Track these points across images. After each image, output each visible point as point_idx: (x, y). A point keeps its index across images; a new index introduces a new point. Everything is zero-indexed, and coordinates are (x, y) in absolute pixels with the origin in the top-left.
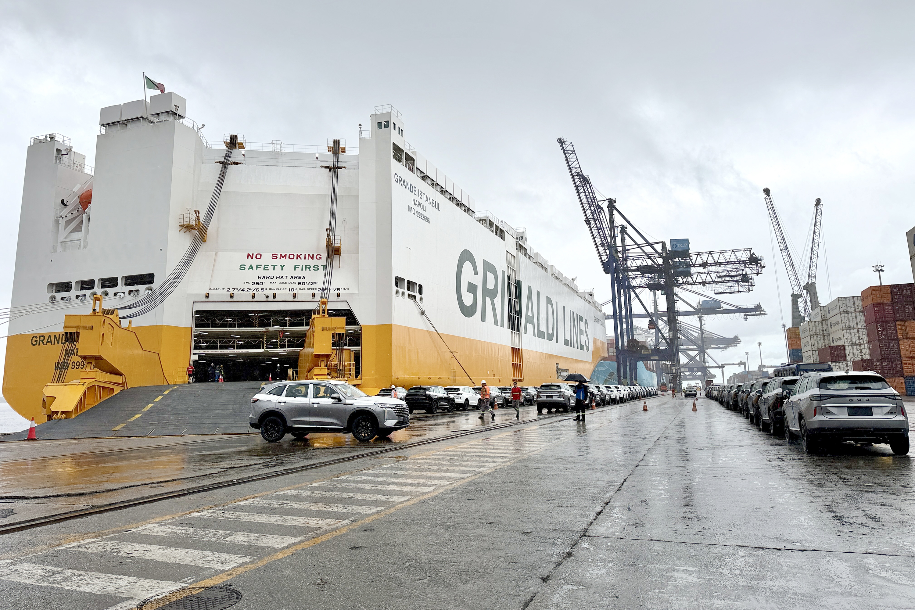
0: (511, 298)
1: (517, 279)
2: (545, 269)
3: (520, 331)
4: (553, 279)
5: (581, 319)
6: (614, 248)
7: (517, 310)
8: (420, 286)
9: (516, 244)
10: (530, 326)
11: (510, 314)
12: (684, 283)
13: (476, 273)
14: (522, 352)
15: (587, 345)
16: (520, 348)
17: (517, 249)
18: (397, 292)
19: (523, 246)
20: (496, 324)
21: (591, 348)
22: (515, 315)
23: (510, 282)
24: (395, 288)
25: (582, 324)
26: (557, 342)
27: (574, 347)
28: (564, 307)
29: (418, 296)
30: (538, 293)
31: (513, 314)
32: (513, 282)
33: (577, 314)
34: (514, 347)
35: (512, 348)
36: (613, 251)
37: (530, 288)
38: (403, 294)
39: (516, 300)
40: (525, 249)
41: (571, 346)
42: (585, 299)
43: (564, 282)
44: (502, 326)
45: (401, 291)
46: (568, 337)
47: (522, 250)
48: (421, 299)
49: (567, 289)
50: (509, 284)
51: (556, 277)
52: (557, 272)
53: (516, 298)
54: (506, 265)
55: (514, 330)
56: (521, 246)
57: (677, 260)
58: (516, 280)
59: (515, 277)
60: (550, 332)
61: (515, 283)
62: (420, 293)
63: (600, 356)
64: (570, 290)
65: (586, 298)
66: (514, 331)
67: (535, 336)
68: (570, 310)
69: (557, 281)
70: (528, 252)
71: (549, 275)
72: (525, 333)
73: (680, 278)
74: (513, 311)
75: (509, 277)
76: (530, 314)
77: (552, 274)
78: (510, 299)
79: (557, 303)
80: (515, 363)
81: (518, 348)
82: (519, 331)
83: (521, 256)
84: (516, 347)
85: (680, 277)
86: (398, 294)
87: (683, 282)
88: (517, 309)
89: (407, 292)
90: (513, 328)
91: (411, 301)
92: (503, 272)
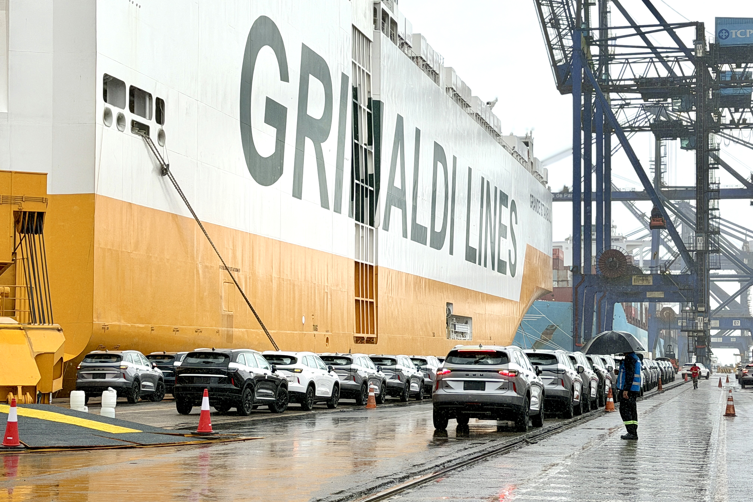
0: (359, 143)
1: (374, 98)
2: (434, 74)
3: (376, 224)
4: (451, 102)
5: (504, 198)
6: (586, 32)
7: (369, 172)
8: (160, 103)
9: (375, 10)
10: (396, 212)
11: (356, 181)
12: (734, 124)
13: (285, 77)
14: (377, 274)
15: (513, 263)
16: (374, 265)
17: (375, 22)
18: (107, 114)
19: (391, 15)
20: (325, 204)
21: (520, 270)
22: (365, 186)
23: (358, 103)
24: (101, 105)
25: (506, 211)
26: (451, 253)
27: (485, 266)
28: (470, 170)
29: (154, 128)
30: (418, 132)
31: (362, 182)
32: (363, 104)
33: (496, 188)
34: (360, 261)
35: (357, 263)
36: (583, 39)
37: (400, 119)
38: (120, 119)
39: (368, 148)
40: (394, 23)
41: (480, 264)
42: (514, 153)
43: (473, 109)
44: (338, 210)
45: (115, 111)
46: (474, 244)
47: (388, 25)
48: (161, 135)
49: (476, 126)
50: (356, 107)
51: (456, 95)
52: (459, 84)
53: (370, 143)
54: (351, 60)
55: (363, 222)
56: (385, 15)
57: (726, 68)
58: (370, 99)
59: (369, 92)
60: (438, 229)
61: (369, 107)
62: (160, 119)
63: (538, 288)
64: (483, 129)
65: (516, 149)
66: (361, 224)
67: (405, 235)
68: (483, 179)
69: (458, 107)
70: (400, 30)
71: (443, 91)
72: (386, 228)
73: (726, 112)
74: (362, 176)
75: (355, 90)
76: (398, 184)
77: (448, 89)
78: (356, 145)
79: (455, 158)
80: (360, 299)
81: (368, 263)
82: (372, 224)
83: (385, 39)
84: (365, 262)
85: (726, 110)
86: (109, 120)
87: (732, 121)
88: (372, 170)
89: (129, 117)
90: (359, 217)
91: (138, 139)
92: (345, 78)
